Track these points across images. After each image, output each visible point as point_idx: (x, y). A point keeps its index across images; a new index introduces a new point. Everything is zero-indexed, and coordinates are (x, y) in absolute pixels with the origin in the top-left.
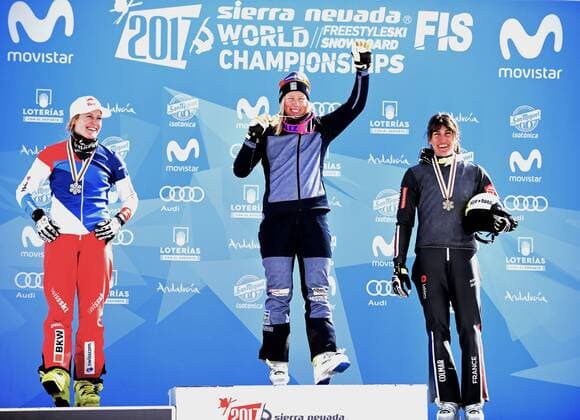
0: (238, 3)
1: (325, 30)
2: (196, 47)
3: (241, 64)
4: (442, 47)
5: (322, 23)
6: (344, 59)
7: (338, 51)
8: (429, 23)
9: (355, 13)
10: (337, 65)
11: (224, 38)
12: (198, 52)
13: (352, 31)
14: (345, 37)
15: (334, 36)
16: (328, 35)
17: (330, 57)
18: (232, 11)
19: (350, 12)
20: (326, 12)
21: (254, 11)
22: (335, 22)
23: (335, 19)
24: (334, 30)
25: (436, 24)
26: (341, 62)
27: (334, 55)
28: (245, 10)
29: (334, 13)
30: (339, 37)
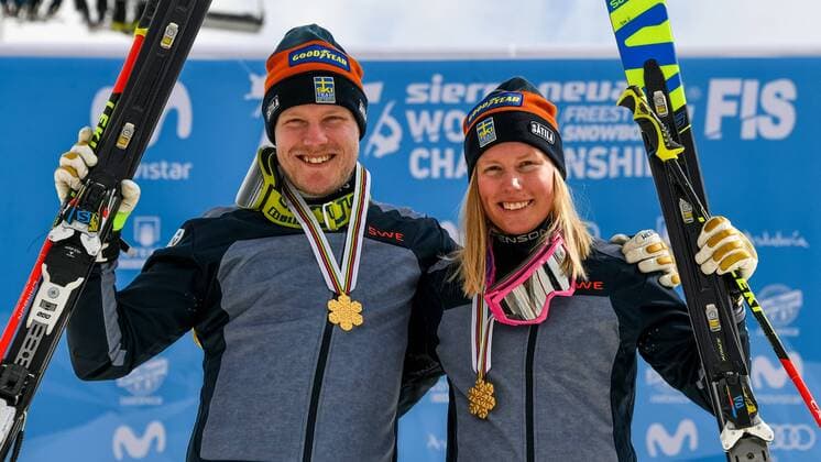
0: (437, 78)
1: (569, 113)
2: (374, 148)
3: (442, 170)
4: (748, 132)
5: (563, 104)
6: (598, 157)
7: (589, 145)
8: (727, 98)
9: (614, 87)
10: (588, 167)
11: (416, 131)
12: (379, 154)
13: (609, 115)
14: (599, 124)
15: (582, 123)
16: (573, 121)
17: (577, 153)
18: (428, 91)
19: (606, 86)
20: (569, 87)
21: (460, 89)
22: (583, 101)
23: (583, 97)
24: (583, 113)
25: (738, 99)
26: (593, 162)
27: (582, 152)
28: (448, 88)
29: (581, 87)
30: (589, 124)
